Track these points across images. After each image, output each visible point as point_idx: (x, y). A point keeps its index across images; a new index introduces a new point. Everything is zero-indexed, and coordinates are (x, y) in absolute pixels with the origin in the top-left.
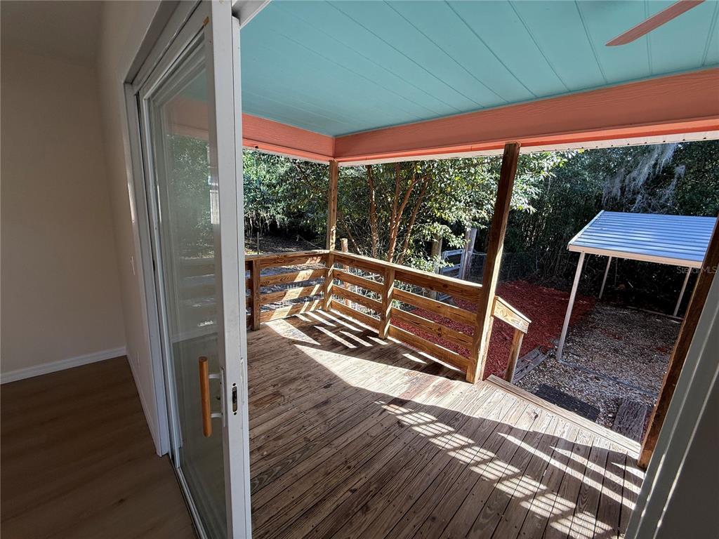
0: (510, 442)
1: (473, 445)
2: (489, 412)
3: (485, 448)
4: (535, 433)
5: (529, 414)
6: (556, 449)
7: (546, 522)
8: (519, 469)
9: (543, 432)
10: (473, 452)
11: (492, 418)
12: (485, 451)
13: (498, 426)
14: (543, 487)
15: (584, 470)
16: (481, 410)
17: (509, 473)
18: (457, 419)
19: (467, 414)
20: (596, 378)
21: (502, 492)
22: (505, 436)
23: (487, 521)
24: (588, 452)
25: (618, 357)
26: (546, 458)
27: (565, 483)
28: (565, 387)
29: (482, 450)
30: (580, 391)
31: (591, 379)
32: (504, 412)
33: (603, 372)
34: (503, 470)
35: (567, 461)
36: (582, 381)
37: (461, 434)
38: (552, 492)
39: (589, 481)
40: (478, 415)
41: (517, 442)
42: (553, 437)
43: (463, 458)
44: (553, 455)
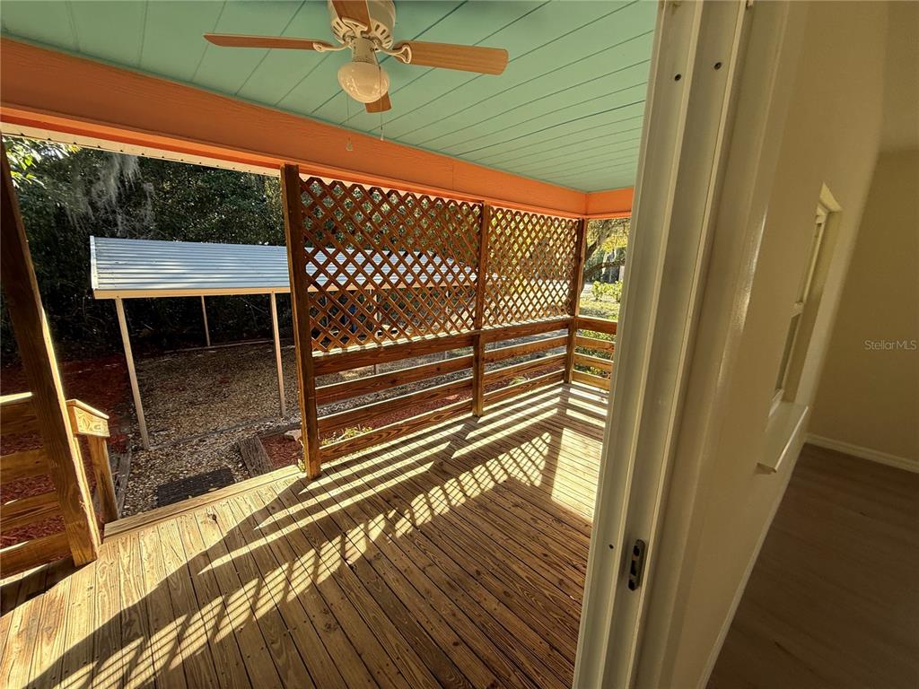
0: (219, 567)
1: (188, 620)
2: (162, 566)
3: (205, 604)
4: (231, 533)
5: (205, 522)
6: (260, 526)
7: (314, 587)
8: (254, 578)
9: (236, 525)
10: (197, 626)
11: (173, 568)
12: (208, 607)
13: (190, 569)
14: (285, 566)
15: (291, 519)
16: (148, 576)
17: (252, 592)
18: (130, 624)
19: (136, 601)
20: (200, 441)
21: (266, 616)
22: (209, 567)
23: (285, 654)
24: (280, 503)
25: (199, 408)
26: (261, 542)
27: (293, 543)
28: (182, 472)
29: (204, 611)
30: (198, 465)
31: (197, 445)
32: (178, 547)
33: (201, 431)
34: (245, 598)
35: (277, 526)
36: (192, 454)
37: (158, 630)
38: (294, 562)
39: (303, 523)
40: (151, 585)
41: (226, 559)
42: (247, 519)
43: (196, 646)
44: (263, 534)
